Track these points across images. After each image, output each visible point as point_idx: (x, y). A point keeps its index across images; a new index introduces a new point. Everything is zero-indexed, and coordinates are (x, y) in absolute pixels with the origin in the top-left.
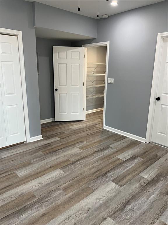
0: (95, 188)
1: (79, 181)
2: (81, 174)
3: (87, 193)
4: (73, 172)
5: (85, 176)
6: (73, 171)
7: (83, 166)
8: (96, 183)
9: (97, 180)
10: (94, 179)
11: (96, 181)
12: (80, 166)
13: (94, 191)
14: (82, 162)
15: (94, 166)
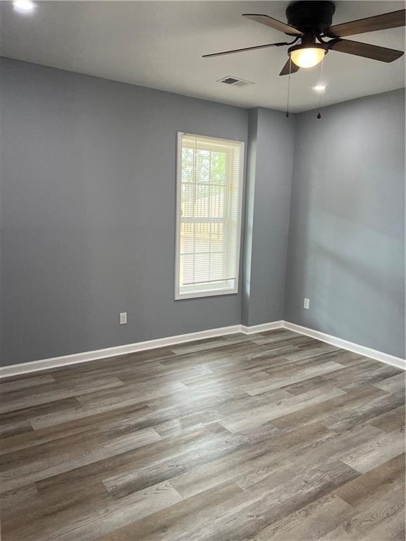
0: (267, 426)
1: (300, 440)
2: (298, 454)
3: (283, 420)
4: (320, 461)
5: (288, 448)
6: (320, 464)
7: (295, 475)
8: (265, 433)
9: (261, 437)
10: (267, 440)
11: (264, 436)
12: (306, 475)
13: (269, 422)
14: (302, 487)
15: (266, 473)
